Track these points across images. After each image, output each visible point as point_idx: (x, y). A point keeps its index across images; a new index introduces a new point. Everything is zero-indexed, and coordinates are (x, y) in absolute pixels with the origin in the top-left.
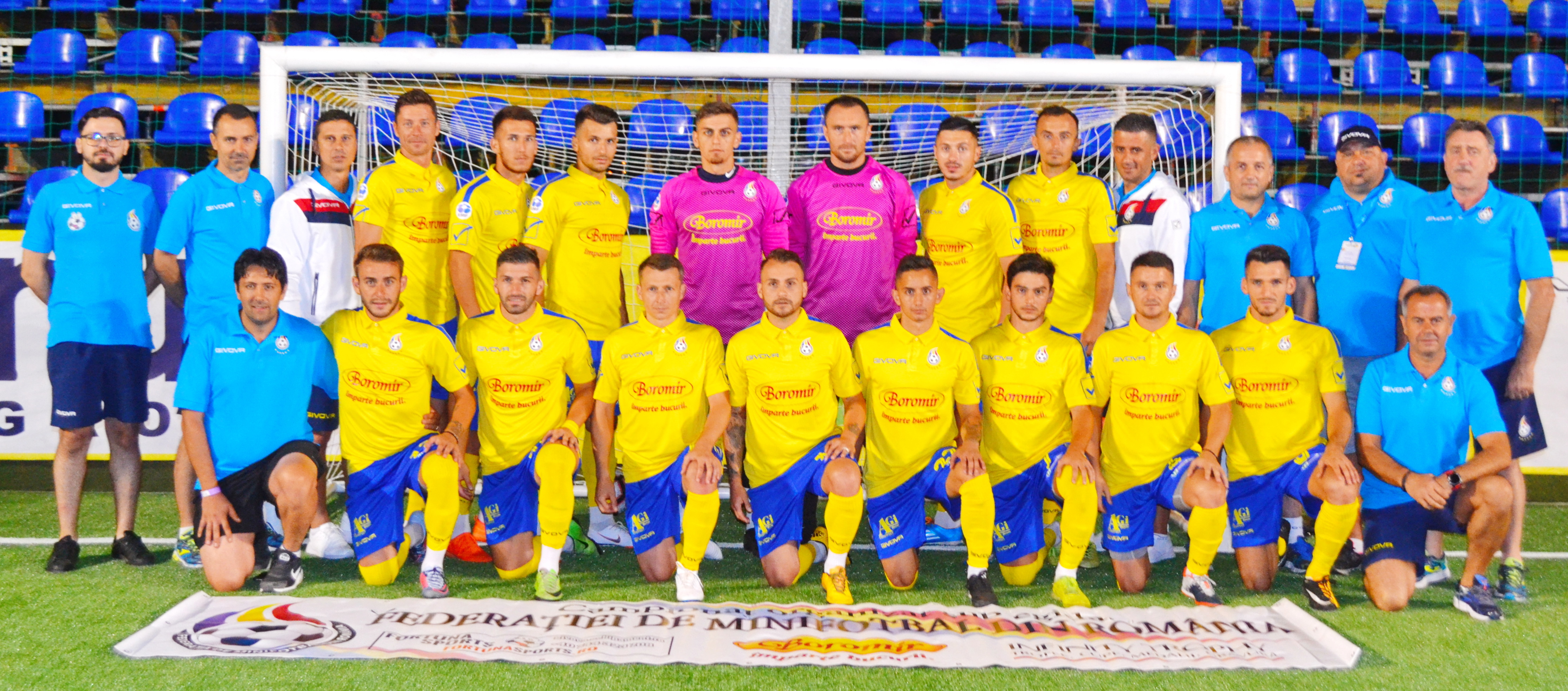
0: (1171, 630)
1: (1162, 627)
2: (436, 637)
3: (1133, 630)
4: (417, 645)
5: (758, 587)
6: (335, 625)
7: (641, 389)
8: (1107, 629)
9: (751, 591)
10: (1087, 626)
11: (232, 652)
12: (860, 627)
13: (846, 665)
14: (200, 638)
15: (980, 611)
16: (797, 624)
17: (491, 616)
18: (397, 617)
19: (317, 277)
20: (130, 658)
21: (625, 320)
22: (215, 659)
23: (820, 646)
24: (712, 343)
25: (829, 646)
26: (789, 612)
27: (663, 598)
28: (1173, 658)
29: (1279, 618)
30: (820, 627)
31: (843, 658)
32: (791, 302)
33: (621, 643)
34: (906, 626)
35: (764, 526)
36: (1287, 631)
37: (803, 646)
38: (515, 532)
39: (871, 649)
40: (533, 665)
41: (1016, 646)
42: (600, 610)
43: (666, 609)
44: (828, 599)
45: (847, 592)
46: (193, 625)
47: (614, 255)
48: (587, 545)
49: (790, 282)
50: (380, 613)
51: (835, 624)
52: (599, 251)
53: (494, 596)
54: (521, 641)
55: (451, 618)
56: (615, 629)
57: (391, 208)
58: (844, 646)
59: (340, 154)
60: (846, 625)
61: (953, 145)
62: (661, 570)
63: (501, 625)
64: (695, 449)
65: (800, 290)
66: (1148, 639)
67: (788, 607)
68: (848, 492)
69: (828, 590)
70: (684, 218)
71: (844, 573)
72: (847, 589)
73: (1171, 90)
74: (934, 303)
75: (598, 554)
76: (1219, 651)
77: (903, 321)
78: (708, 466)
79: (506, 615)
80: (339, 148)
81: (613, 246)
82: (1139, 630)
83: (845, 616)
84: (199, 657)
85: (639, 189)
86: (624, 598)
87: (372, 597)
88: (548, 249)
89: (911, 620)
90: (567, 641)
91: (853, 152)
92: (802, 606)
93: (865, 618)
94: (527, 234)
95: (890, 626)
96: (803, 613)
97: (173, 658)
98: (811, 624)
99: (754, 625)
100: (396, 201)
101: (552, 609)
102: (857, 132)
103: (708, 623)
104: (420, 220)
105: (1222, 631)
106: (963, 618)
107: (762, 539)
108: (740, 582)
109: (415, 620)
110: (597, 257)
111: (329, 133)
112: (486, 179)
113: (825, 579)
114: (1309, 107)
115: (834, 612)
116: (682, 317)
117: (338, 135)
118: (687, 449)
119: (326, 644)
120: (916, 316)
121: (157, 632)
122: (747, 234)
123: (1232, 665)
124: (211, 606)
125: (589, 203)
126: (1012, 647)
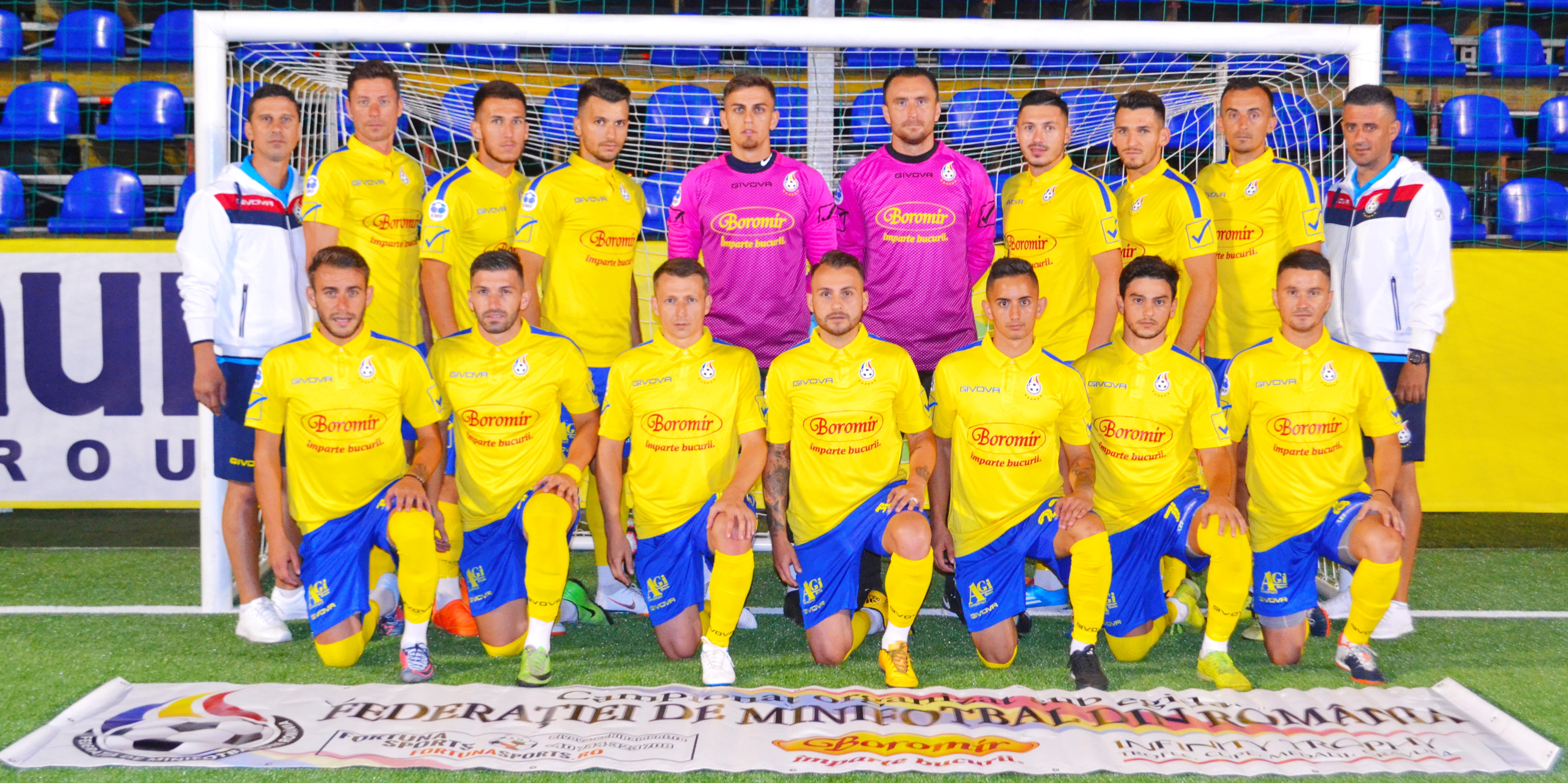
0: (1313, 721)
1: (1302, 716)
2: (402, 738)
3: (1267, 721)
4: (376, 748)
5: (802, 665)
6: (278, 720)
7: (658, 423)
8: (1233, 719)
9: (794, 671)
10: (1207, 714)
11: (145, 759)
12: (929, 718)
13: (914, 772)
14: (109, 741)
15: (1075, 695)
16: (850, 716)
17: (473, 707)
18: (356, 710)
19: (245, 289)
20: (15, 769)
21: (637, 339)
22: (121, 770)
23: (880, 745)
24: (746, 369)
25: (892, 745)
26: (840, 698)
27: (685, 681)
28: (1321, 759)
29: (1445, 703)
30: (879, 720)
31: (909, 763)
32: (848, 316)
33: (632, 743)
34: (986, 718)
35: (810, 591)
36: (1457, 721)
37: (859, 746)
38: (504, 600)
39: (944, 749)
40: (522, 774)
41: (1125, 744)
42: (608, 698)
43: (690, 696)
44: (888, 682)
45: (911, 672)
46: (101, 722)
47: (622, 263)
48: (593, 613)
49: (846, 292)
50: (336, 704)
51: (898, 714)
52: (603, 258)
53: (478, 681)
54: (508, 741)
55: (424, 710)
56: (626, 724)
57: (346, 203)
58: (911, 745)
59: (277, 138)
60: (912, 716)
61: (1039, 122)
62: (683, 644)
63: (484, 720)
64: (722, 499)
65: (857, 303)
66: (1285, 733)
67: (839, 693)
68: (913, 555)
69: (887, 672)
70: (710, 219)
71: (905, 650)
72: (910, 668)
73: (1293, 59)
74: (1035, 317)
75: (607, 624)
76: (1379, 749)
77: (996, 339)
78: (740, 518)
79: (491, 706)
80: (277, 130)
81: (623, 253)
82: (1274, 721)
83: (909, 704)
84: (103, 768)
85: (656, 186)
86: (638, 681)
87: (329, 682)
88: (544, 254)
89: (991, 708)
90: (565, 741)
91: (921, 130)
92: (856, 690)
93: (935, 706)
94: (518, 237)
95: (966, 716)
96: (858, 700)
97: (69, 768)
98: (869, 716)
99: (798, 719)
100: (352, 196)
101: (548, 696)
102: (924, 106)
103: (742, 714)
104: (382, 218)
105: (1378, 721)
106: (1054, 706)
107: (808, 606)
108: (779, 658)
109: (378, 713)
110: (601, 266)
111: (266, 112)
112: (466, 171)
113: (883, 656)
114: (1427, 91)
115: (896, 699)
116: (707, 336)
117: (276, 114)
118: (714, 497)
119: (264, 748)
120: (1013, 333)
121: (56, 733)
122: (787, 235)
123: (1398, 768)
124: (130, 696)
125: (593, 199)
126: (1120, 745)
